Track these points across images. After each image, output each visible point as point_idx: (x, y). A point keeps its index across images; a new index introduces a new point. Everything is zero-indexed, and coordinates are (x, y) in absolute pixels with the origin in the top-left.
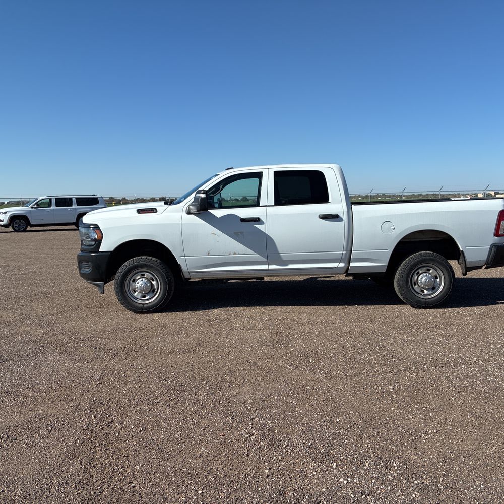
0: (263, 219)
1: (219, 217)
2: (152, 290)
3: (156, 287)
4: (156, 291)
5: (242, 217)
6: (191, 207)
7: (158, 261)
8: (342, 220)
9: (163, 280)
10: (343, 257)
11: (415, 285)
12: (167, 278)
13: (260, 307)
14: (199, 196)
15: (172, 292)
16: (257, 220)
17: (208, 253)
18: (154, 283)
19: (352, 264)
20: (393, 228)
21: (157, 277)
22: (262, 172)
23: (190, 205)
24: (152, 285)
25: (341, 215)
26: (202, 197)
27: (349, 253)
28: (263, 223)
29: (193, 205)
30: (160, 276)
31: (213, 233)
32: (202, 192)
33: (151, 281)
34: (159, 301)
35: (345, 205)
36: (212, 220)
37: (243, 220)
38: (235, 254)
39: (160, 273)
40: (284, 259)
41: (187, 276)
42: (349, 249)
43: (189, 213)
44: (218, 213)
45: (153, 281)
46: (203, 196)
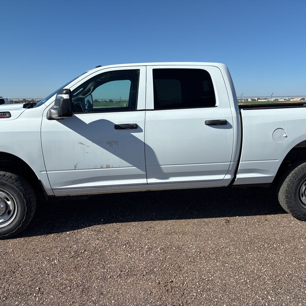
0: (141, 125)
1: (87, 123)
2: (7, 212)
3: (11, 208)
4: (12, 212)
5: (117, 123)
6: (52, 111)
7: (14, 176)
8: (230, 127)
9: (19, 200)
10: (230, 169)
11: (302, 196)
12: (25, 197)
13: (136, 223)
14: (61, 98)
15: (33, 214)
16: (134, 127)
17: (75, 167)
18: (9, 203)
19: (238, 176)
20: (285, 135)
21: (12, 196)
22: (139, 70)
23: (51, 108)
24: (7, 205)
25: (230, 121)
26: (65, 98)
27: (236, 163)
28: (141, 131)
29: (55, 109)
30: (16, 196)
31: (81, 143)
32: (64, 92)
33: (6, 200)
34: (15, 225)
35: (233, 109)
36: (79, 127)
37: (118, 127)
38: (108, 167)
39: (16, 192)
40: (165, 171)
41: (50, 193)
42: (237, 159)
43: (50, 118)
44: (87, 118)
45: (9, 201)
46: (66, 96)
